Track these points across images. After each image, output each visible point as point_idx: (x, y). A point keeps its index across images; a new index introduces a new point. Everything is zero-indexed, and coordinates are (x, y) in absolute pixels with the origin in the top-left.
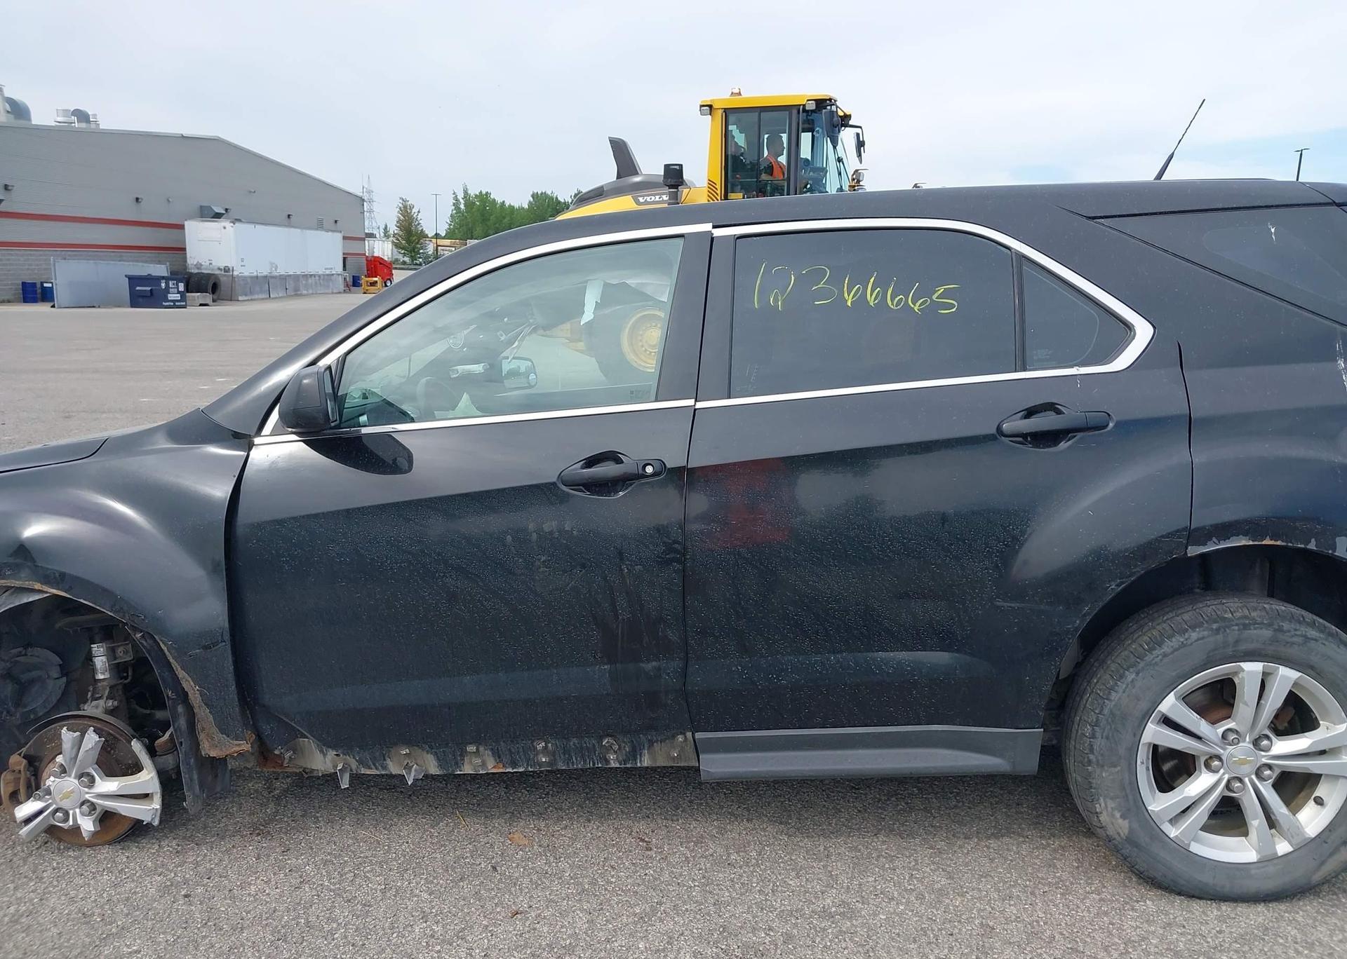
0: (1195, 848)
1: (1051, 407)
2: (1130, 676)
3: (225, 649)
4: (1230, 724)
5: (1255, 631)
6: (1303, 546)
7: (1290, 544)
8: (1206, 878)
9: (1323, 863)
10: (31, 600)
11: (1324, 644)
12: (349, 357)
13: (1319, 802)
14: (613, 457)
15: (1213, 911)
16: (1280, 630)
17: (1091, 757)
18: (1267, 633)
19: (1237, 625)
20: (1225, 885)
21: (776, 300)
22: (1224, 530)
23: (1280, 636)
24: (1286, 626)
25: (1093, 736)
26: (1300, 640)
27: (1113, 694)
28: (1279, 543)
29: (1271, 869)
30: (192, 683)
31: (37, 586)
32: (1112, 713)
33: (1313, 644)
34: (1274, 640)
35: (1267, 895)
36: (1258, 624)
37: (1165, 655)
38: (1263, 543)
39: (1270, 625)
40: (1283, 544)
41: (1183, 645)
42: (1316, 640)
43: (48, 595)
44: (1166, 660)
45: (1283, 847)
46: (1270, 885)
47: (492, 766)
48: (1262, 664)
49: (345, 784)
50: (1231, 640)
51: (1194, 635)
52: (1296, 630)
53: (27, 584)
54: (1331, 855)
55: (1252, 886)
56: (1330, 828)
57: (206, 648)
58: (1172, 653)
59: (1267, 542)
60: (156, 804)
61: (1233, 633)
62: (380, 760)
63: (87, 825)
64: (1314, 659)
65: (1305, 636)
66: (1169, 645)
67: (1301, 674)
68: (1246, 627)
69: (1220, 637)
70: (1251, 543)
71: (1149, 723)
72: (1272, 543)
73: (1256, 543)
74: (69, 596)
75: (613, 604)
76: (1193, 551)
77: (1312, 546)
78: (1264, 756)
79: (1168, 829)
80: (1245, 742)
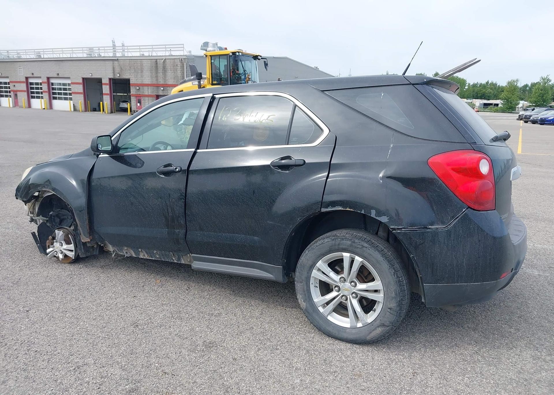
0: (329, 318)
1: (289, 157)
3: (85, 212)
4: (343, 276)
5: (345, 241)
6: (360, 212)
7: (355, 211)
8: (330, 329)
9: (371, 333)
11: (369, 250)
13: (375, 310)
14: (170, 165)
15: (331, 341)
16: (354, 242)
18: (349, 243)
19: (340, 238)
20: (335, 332)
22: (333, 203)
23: (354, 244)
24: (356, 241)
26: (360, 247)
28: (352, 210)
29: (354, 331)
31: (51, 191)
32: (301, 264)
33: (365, 249)
34: (351, 245)
35: (351, 341)
36: (347, 239)
37: (317, 246)
38: (347, 209)
39: (351, 240)
40: (353, 210)
41: (322, 243)
42: (366, 247)
43: (52, 194)
44: (317, 248)
45: (359, 325)
46: (351, 337)
47: (146, 257)
48: (350, 254)
50: (337, 243)
51: (326, 240)
52: (360, 243)
53: (49, 190)
54: (374, 330)
55: (345, 336)
56: (375, 320)
57: (80, 211)
58: (319, 245)
59: (348, 209)
60: (74, 254)
61: (338, 241)
62: (121, 250)
63: (61, 256)
64: (366, 255)
65: (363, 246)
67: (363, 260)
68: (343, 239)
69: (333, 242)
70: (343, 209)
71: (313, 270)
72: (349, 210)
73: (344, 209)
74: (56, 194)
76: (323, 210)
77: (363, 212)
78: (354, 289)
79: (321, 309)
80: (347, 282)
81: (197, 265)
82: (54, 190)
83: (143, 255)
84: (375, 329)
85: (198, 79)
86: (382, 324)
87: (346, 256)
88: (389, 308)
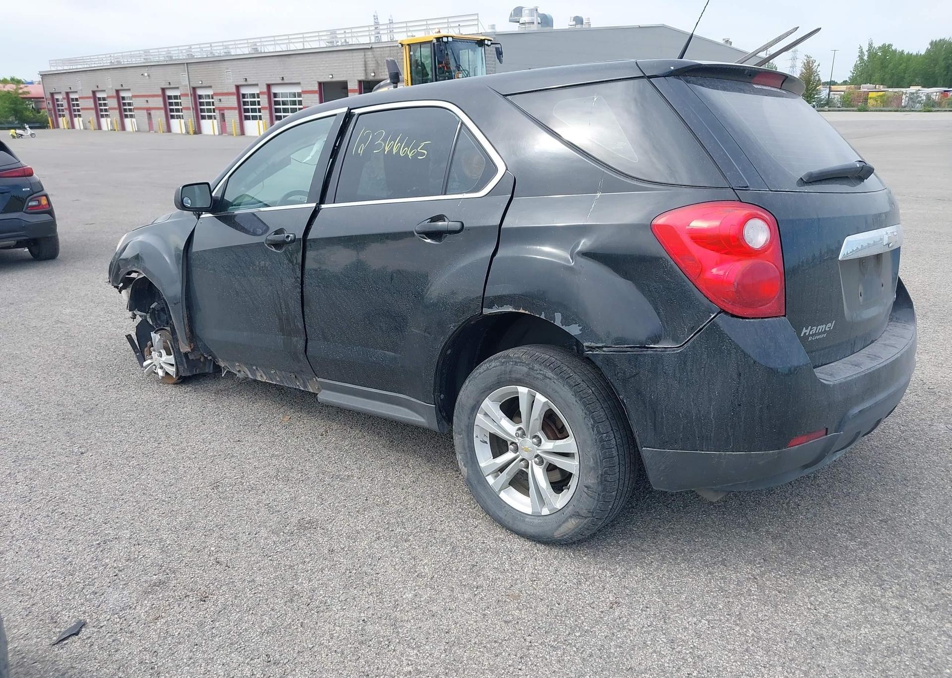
0: (503, 495)
1: (442, 217)
3: (183, 305)
4: (521, 426)
5: (519, 367)
6: (538, 316)
7: (532, 314)
8: (501, 514)
9: (560, 526)
11: (555, 383)
12: (230, 179)
14: (283, 231)
15: (500, 534)
16: (532, 369)
18: (525, 369)
19: (512, 362)
20: (509, 521)
21: (361, 150)
22: (500, 300)
23: (532, 373)
24: (536, 367)
28: (527, 312)
29: (536, 521)
30: (175, 318)
31: (141, 272)
32: (459, 403)
33: (548, 381)
34: (528, 375)
35: (531, 536)
36: (523, 363)
38: (520, 311)
39: (528, 365)
40: (529, 313)
41: (488, 369)
42: (550, 379)
43: (143, 275)
45: (545, 511)
46: (531, 530)
47: (264, 379)
48: (528, 389)
49: (224, 374)
50: (508, 370)
51: (493, 364)
52: (541, 370)
53: (138, 270)
54: (564, 522)
55: (523, 527)
57: (175, 304)
59: (521, 311)
60: (175, 370)
61: (509, 367)
62: (233, 366)
63: (161, 373)
64: (550, 391)
65: (546, 376)
67: (547, 400)
68: (516, 363)
69: (503, 367)
70: (514, 310)
71: (478, 414)
72: (523, 312)
73: (516, 311)
74: (148, 278)
75: (281, 306)
76: (487, 311)
77: (543, 317)
78: (538, 450)
79: (490, 480)
80: (527, 437)
81: (325, 396)
82: (145, 270)
83: (261, 377)
84: (566, 520)
85: (394, 83)
86: (575, 512)
87: (523, 391)
88: (586, 487)
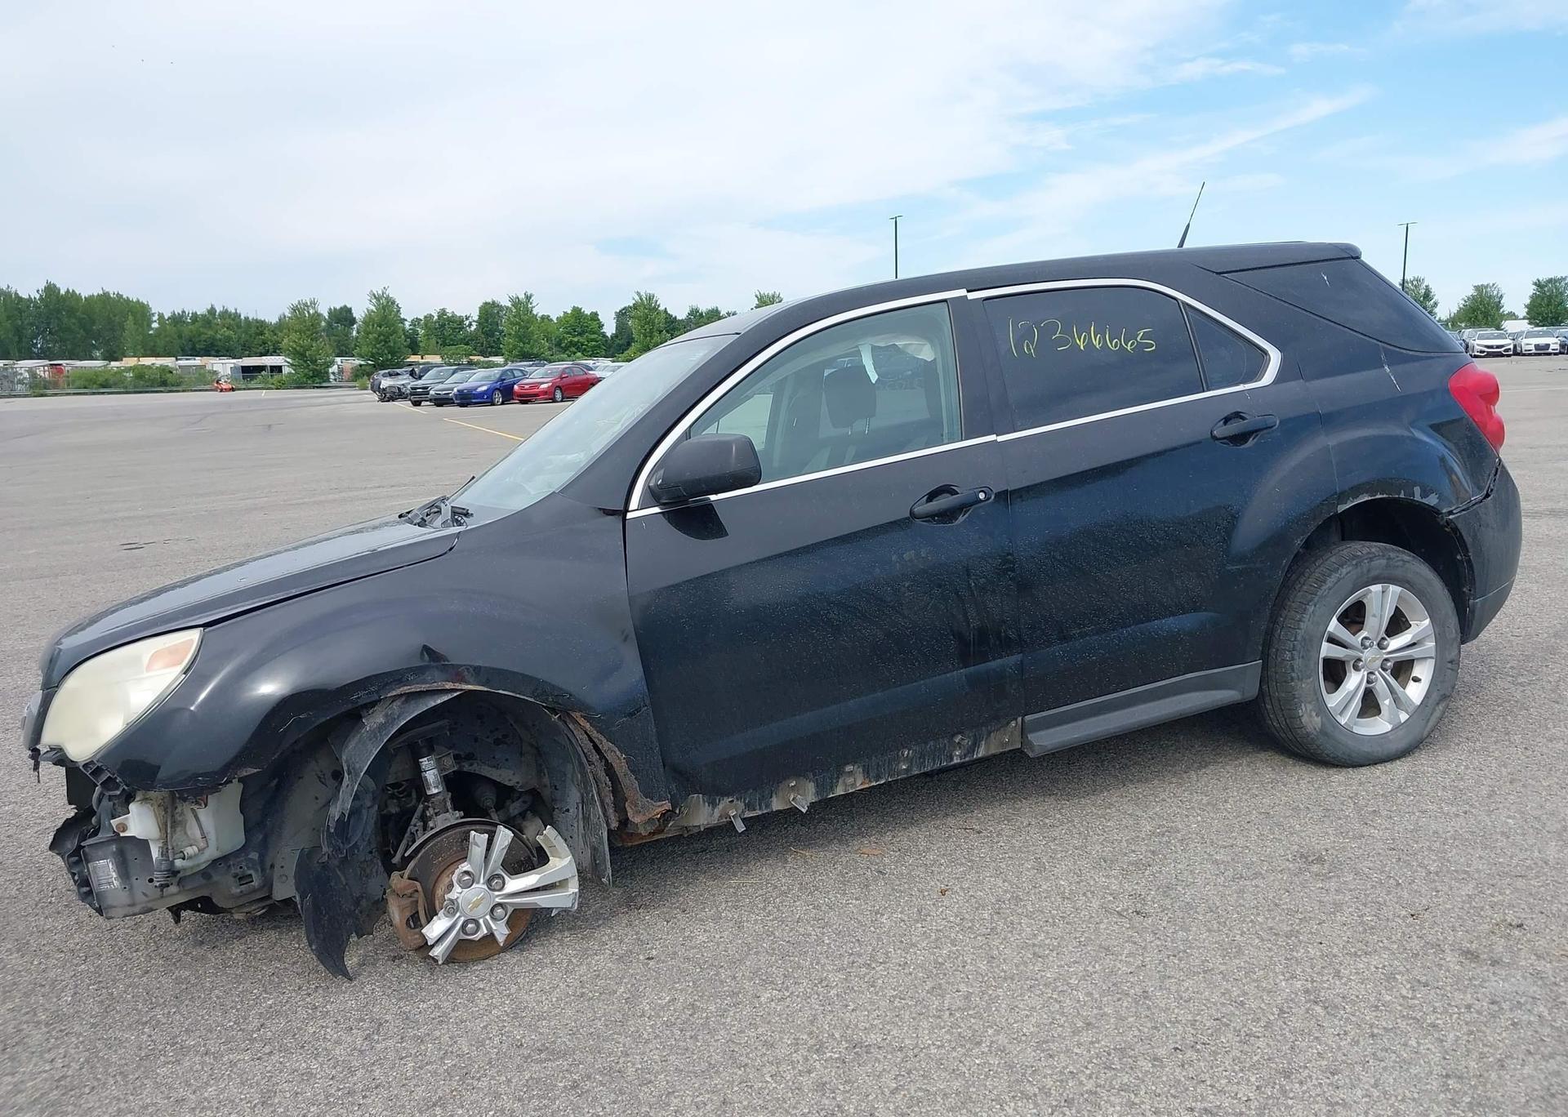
1: (1237, 415)
2: (1311, 609)
3: (647, 713)
4: (1364, 634)
5: (1377, 562)
6: (1397, 496)
7: (1391, 496)
9: (1428, 722)
10: (439, 702)
13: (1416, 680)
14: (946, 490)
15: (1378, 770)
16: (1389, 559)
17: (1293, 675)
18: (1384, 562)
19: (1365, 559)
21: (1029, 349)
22: (1355, 491)
23: (1391, 563)
24: (1392, 554)
25: (1293, 659)
26: (1400, 563)
27: (1302, 624)
28: (1385, 496)
29: (1400, 733)
30: (618, 752)
33: (1407, 565)
34: (1388, 566)
35: (1402, 752)
36: (1377, 556)
37: (1329, 588)
38: (1376, 497)
39: (1383, 556)
40: (1387, 496)
41: (1339, 579)
43: (458, 693)
44: (1331, 592)
45: (1405, 716)
46: (1402, 745)
47: (861, 785)
48: (1381, 585)
49: (740, 827)
50: (1365, 570)
51: (1344, 571)
53: (434, 686)
56: (1427, 697)
58: (1334, 585)
59: (1379, 496)
60: (573, 888)
61: (1366, 565)
62: (765, 800)
63: (502, 930)
64: (1410, 576)
65: (1403, 561)
66: (1330, 581)
67: (1402, 589)
68: (1371, 560)
69: (1359, 569)
70: (1370, 498)
71: (1323, 642)
73: (1372, 498)
74: (486, 689)
75: (965, 614)
76: (1340, 509)
77: (1402, 496)
78: (1385, 653)
79: (1340, 719)
80: (1373, 645)
83: (854, 780)
84: (1434, 709)
86: (1442, 696)
87: (1377, 589)
88: (1449, 662)
